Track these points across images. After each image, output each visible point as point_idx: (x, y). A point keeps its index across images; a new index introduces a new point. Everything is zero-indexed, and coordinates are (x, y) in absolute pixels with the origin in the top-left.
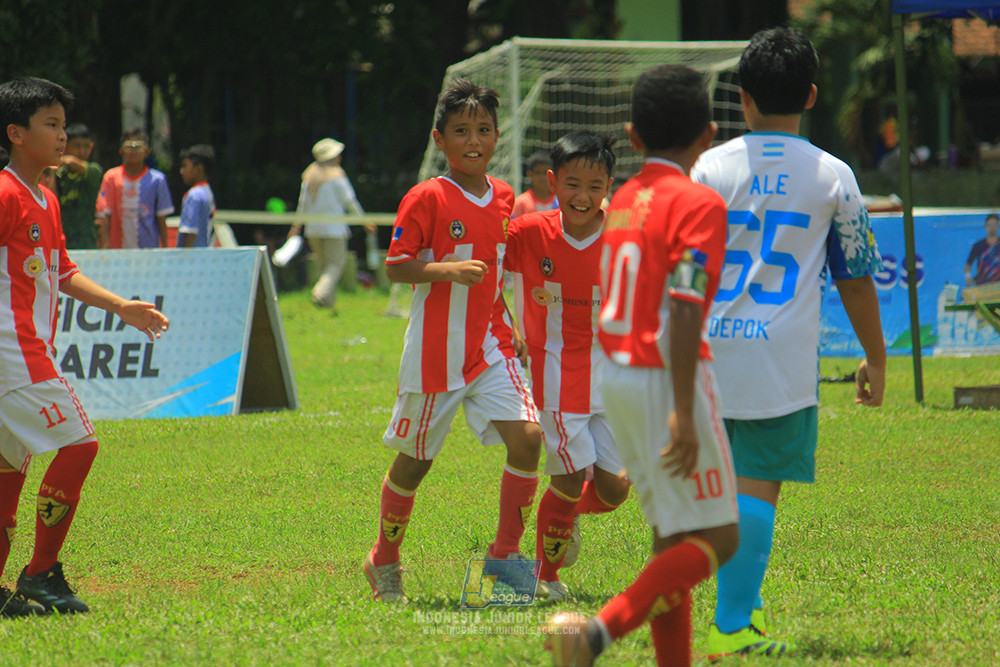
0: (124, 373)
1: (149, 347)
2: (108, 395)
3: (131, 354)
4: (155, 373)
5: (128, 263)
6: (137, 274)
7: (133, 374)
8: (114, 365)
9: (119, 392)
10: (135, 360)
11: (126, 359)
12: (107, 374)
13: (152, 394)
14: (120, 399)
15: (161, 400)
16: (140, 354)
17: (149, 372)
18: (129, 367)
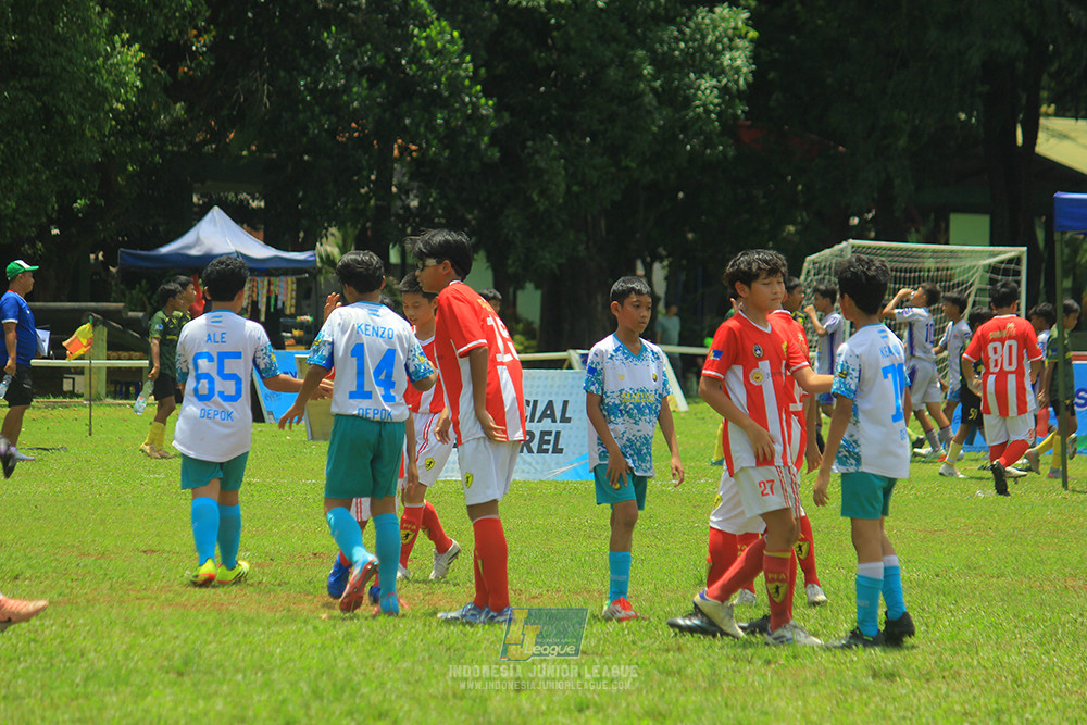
0: (541, 451)
1: (558, 433)
2: (530, 464)
3: (546, 438)
4: (561, 451)
5: (547, 378)
6: (552, 386)
7: (546, 451)
8: (535, 445)
9: (537, 463)
10: (548, 442)
11: (542, 441)
12: (530, 451)
13: (558, 465)
14: (538, 467)
15: (564, 469)
16: (552, 438)
17: (557, 450)
18: (544, 447)
